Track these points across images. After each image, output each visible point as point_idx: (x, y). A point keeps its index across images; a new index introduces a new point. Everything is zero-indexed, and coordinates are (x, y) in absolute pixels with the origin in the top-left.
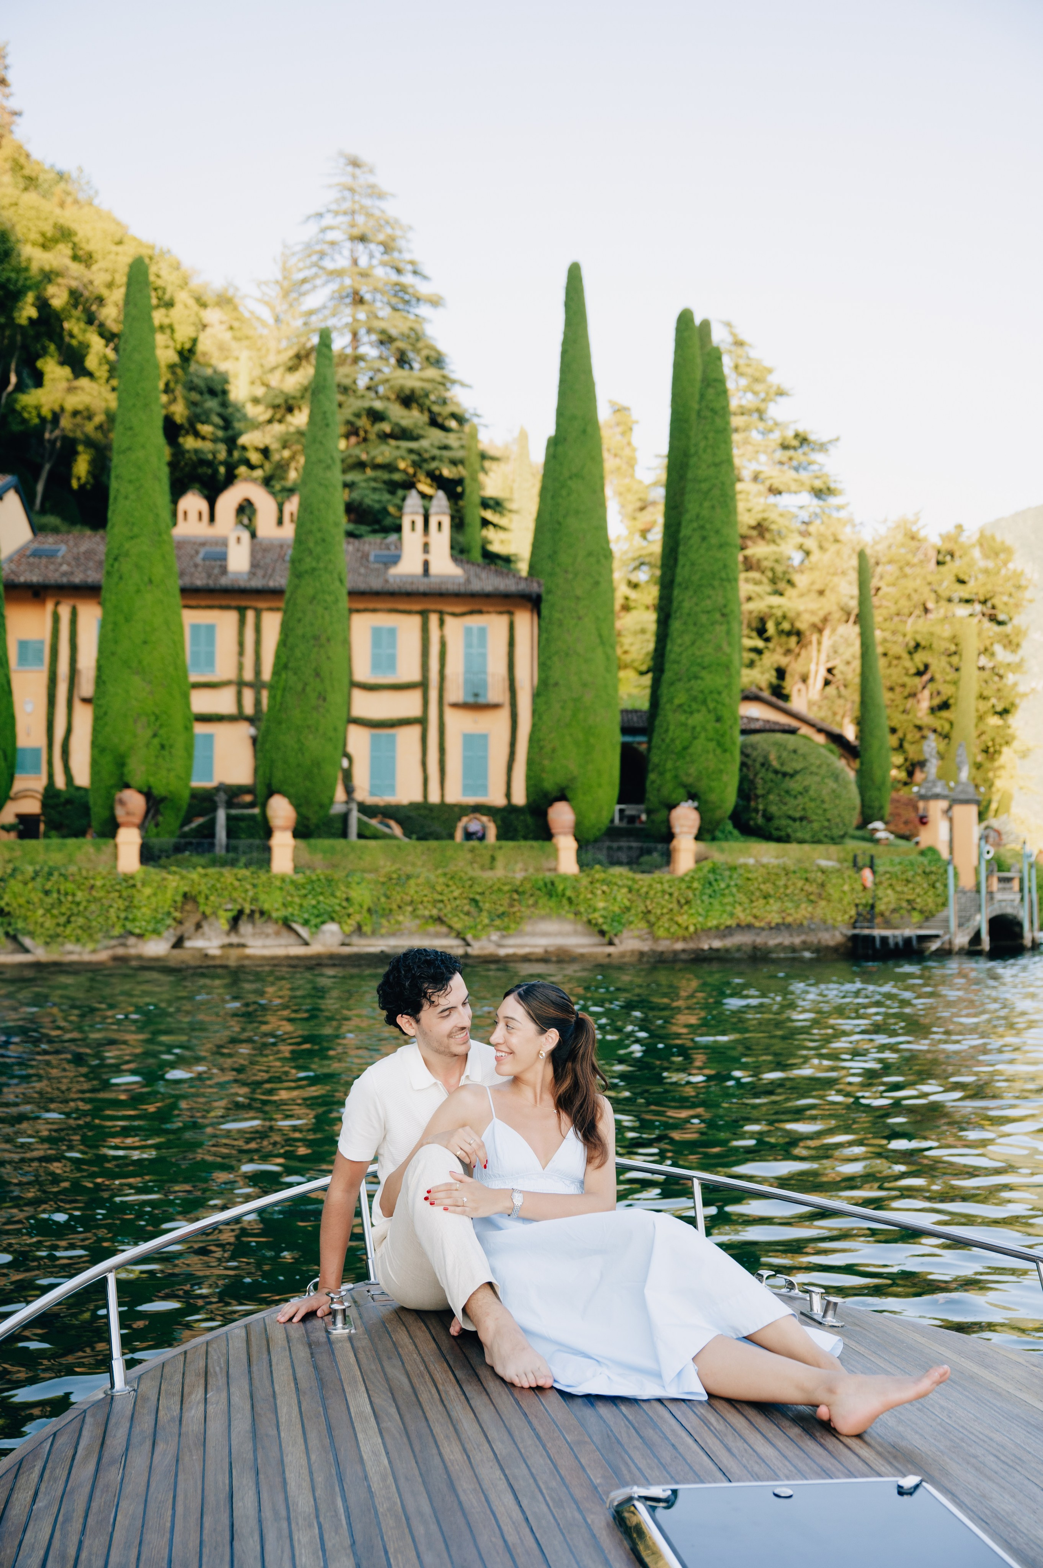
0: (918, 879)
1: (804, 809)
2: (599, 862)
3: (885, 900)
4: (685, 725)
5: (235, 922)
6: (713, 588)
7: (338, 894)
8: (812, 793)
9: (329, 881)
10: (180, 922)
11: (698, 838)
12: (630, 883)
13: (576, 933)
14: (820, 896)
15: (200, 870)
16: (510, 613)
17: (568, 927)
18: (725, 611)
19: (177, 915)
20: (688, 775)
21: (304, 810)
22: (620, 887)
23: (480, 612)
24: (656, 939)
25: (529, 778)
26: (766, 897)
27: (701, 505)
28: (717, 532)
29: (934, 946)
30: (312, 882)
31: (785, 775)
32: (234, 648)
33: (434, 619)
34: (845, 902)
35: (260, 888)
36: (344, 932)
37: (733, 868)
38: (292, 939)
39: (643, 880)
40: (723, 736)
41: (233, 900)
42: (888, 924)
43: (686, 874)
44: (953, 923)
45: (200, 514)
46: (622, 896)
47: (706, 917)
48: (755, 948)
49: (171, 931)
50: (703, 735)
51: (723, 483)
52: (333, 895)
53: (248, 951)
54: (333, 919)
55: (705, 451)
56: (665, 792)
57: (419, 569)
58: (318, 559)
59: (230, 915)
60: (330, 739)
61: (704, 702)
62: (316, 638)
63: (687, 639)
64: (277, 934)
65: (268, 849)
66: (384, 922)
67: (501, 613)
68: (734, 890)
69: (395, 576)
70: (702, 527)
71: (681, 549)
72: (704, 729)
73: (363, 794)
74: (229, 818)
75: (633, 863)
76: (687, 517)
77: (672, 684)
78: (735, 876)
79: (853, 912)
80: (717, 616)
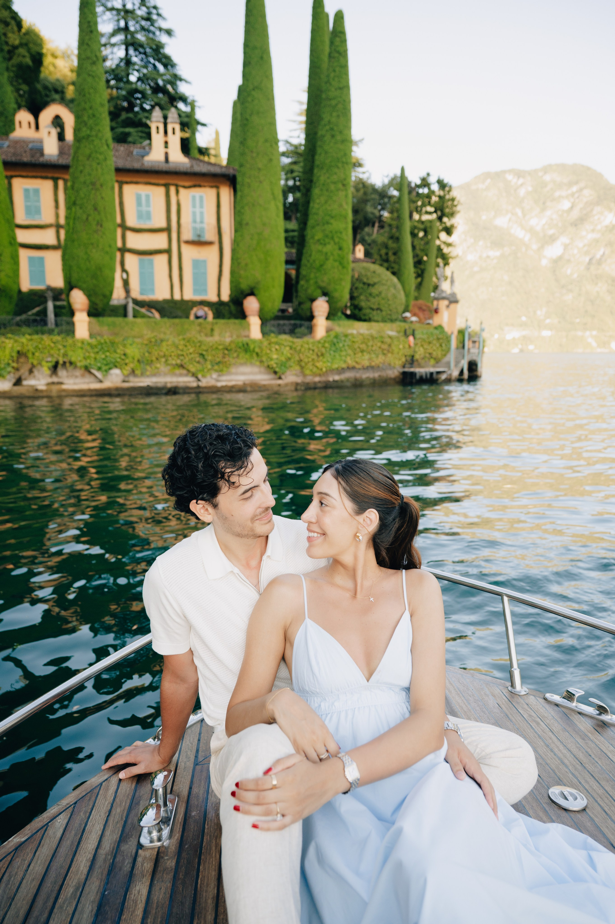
0: (435, 342)
1: (379, 304)
2: (273, 332)
3: (419, 353)
4: (320, 252)
5: (55, 368)
6: (338, 168)
7: (118, 351)
8: (383, 295)
9: (113, 343)
10: (17, 369)
11: (328, 318)
12: (290, 344)
13: (260, 373)
14: (389, 351)
15: (28, 336)
16: (217, 187)
17: (256, 369)
18: (345, 183)
19: (15, 365)
20: (323, 281)
21: (93, 299)
22: (285, 346)
23: (200, 186)
24: (304, 375)
25: (232, 282)
26: (362, 351)
27: (331, 115)
28: (341, 132)
29: (443, 377)
30: (101, 344)
31: (369, 285)
32: (52, 204)
33: (173, 189)
34: (401, 353)
35: (68, 348)
36: (124, 374)
37: (346, 336)
38: (92, 379)
39: (298, 342)
40: (343, 258)
41: (52, 356)
42: (420, 366)
43: (322, 339)
44: (452, 364)
45: (29, 123)
46: (287, 351)
47: (332, 363)
48: (356, 379)
49: (12, 375)
50: (331, 258)
51: (344, 101)
52: (115, 352)
53: (64, 387)
54: (116, 367)
55: (334, 79)
56: (310, 291)
57: (162, 158)
58: (91, 129)
59: (50, 365)
60: (107, 253)
61: (332, 238)
62: (93, 184)
63: (323, 199)
64: (83, 376)
65: (73, 324)
66: (148, 368)
67: (212, 187)
68: (347, 348)
69: (148, 162)
70: (332, 129)
71: (319, 143)
72: (332, 254)
73: (136, 293)
74: (55, 307)
75: (292, 332)
76: (323, 123)
77: (313, 227)
78: (347, 340)
79: (404, 359)
80: (340, 186)
